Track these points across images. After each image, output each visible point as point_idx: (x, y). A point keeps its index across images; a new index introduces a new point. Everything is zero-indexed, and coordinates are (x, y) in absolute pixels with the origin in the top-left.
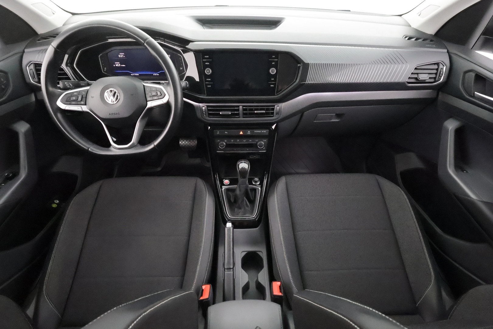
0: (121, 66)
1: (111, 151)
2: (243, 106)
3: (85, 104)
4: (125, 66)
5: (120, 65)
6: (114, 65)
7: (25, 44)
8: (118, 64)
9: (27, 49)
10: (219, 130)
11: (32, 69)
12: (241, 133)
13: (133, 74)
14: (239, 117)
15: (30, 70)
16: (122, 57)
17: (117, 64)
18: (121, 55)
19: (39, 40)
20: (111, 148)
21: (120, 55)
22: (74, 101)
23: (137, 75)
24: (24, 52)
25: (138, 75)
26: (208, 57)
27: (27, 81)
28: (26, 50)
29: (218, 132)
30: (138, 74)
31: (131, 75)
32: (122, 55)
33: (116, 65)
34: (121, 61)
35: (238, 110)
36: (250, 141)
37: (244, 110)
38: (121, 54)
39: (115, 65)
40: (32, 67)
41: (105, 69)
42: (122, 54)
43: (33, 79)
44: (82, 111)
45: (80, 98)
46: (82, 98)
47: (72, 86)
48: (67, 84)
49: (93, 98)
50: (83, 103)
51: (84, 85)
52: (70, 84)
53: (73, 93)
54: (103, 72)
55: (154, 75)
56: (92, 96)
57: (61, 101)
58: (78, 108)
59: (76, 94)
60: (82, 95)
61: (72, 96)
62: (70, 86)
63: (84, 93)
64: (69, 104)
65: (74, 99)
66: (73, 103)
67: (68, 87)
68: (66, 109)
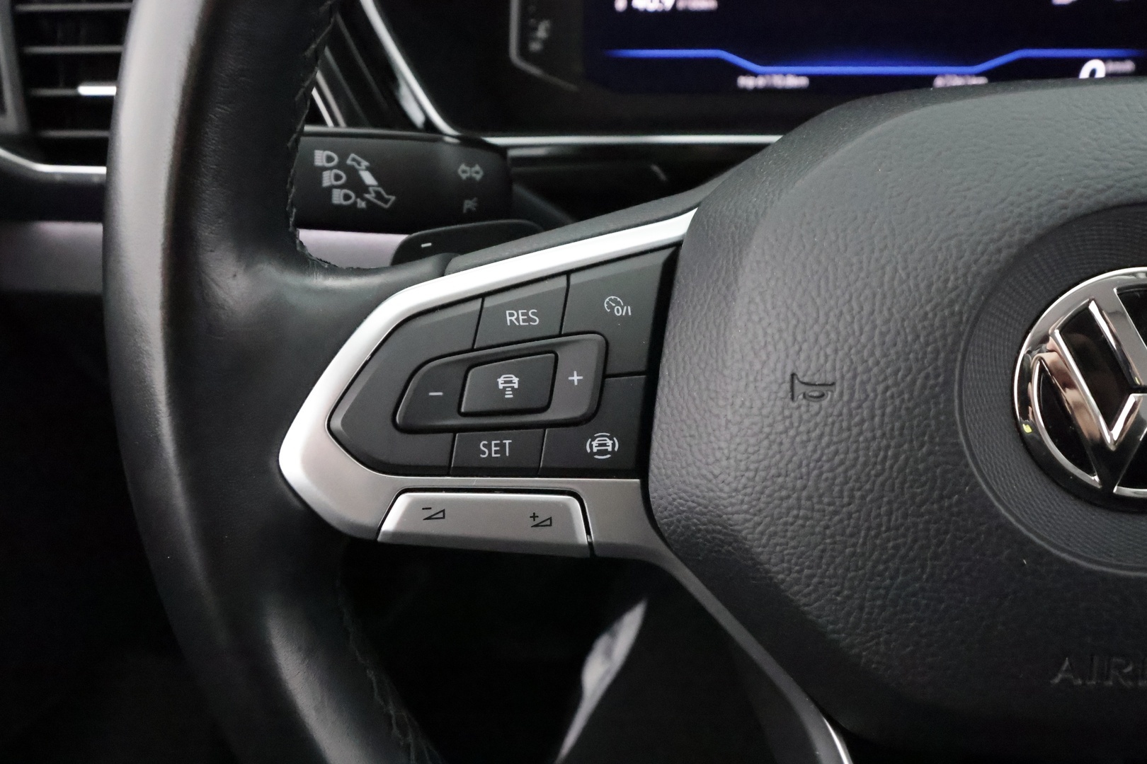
0: (682, 4)
3: (630, 460)
4: (713, 4)
6: (621, 4)
13: (753, 74)
22: (499, 417)
23: (792, 80)
25: (805, 82)
31: (744, 81)
33: (639, 2)
39: (629, 2)
41: (542, 33)
44: (581, 547)
45: (576, 378)
46: (605, 375)
47: (378, 195)
48: (331, 169)
49: (815, 406)
50: (609, 443)
51: (478, 177)
52: (359, 163)
53: (489, 302)
54: (508, 60)
55: (939, 82)
56: (793, 375)
57: (337, 423)
58: (538, 521)
59: (529, 320)
60: (607, 343)
61: (472, 350)
62: (360, 188)
63: (620, 312)
64: (441, 461)
65: (509, 395)
66: (488, 446)
67: (338, 197)
68: (389, 525)
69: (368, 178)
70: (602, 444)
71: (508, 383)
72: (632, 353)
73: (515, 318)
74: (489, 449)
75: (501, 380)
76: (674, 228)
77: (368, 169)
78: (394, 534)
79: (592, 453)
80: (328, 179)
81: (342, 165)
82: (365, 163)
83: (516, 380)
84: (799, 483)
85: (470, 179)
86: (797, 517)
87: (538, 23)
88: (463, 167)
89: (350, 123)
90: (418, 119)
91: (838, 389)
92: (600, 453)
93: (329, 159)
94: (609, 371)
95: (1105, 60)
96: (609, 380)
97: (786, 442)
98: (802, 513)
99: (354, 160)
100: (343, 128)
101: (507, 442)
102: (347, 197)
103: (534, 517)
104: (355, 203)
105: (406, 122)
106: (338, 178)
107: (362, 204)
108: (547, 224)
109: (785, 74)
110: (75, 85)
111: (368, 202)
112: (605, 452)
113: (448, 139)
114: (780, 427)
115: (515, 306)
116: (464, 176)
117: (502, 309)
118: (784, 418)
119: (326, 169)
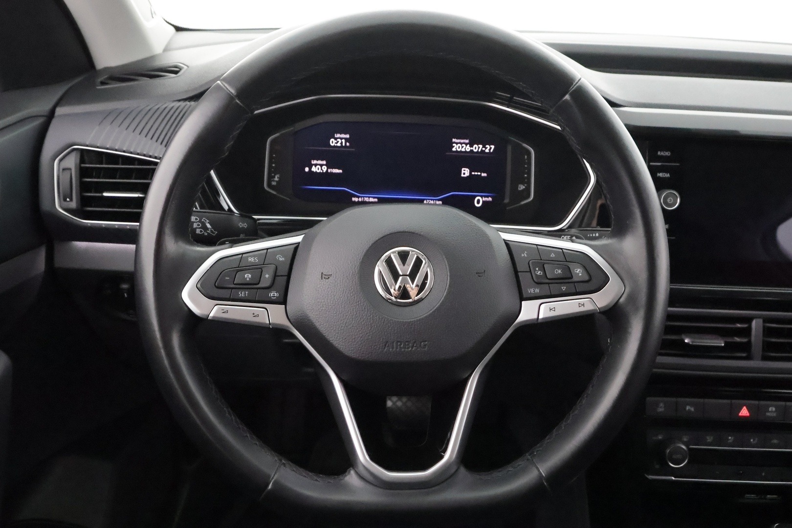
0: (329, 171)
1: (346, 488)
2: (766, 320)
3: (281, 300)
4: (341, 171)
5: (325, 169)
6: (307, 169)
7: (59, 91)
8: (321, 165)
9: (64, 105)
10: (666, 399)
11: (70, 169)
12: (744, 412)
13: (358, 197)
14: (748, 358)
15: (64, 170)
16: (339, 144)
17: (316, 165)
18: (338, 141)
19: (103, 83)
20: (352, 478)
21: (336, 139)
22: (245, 285)
23: (372, 200)
24: (51, 115)
25: (376, 200)
26: (668, 154)
27: (45, 206)
28: (59, 111)
29: (662, 405)
30: (374, 198)
31: (354, 199)
32: (341, 139)
33: (314, 169)
34: (333, 157)
35: (747, 332)
36: (775, 441)
37: (767, 332)
38: (338, 136)
39: (310, 169)
40: (72, 162)
41: (276, 179)
42: (343, 136)
43: (65, 200)
44: (267, 324)
45: (267, 276)
46: (275, 276)
47: (211, 231)
48: (196, 222)
49: (327, 280)
50: (276, 294)
51: (246, 227)
52: (206, 221)
53: (244, 255)
54: (264, 188)
55: (425, 202)
56: (322, 273)
57: (199, 286)
58: (254, 315)
59: (255, 260)
60: (277, 267)
61: (238, 267)
62: (206, 228)
63: (281, 259)
64: (228, 297)
65: (248, 279)
66: (241, 293)
67: (198, 231)
68: (211, 315)
69: (209, 226)
70: (274, 294)
71: (248, 276)
72: (283, 270)
73: (251, 260)
74: (242, 294)
75: (246, 275)
76: (298, 239)
77: (208, 223)
78: (213, 317)
79: (271, 297)
80: (195, 225)
81: (200, 221)
82: (208, 221)
83: (250, 275)
84: (323, 301)
85: (243, 228)
86: (322, 310)
87: (275, 175)
88: (241, 223)
89: (201, 209)
90: (226, 208)
91: (332, 276)
92: (273, 297)
93: (196, 219)
94: (277, 274)
95: (482, 196)
96: (277, 277)
97: (320, 290)
98: (324, 309)
99: (204, 220)
100: (199, 209)
101: (247, 292)
102: (201, 231)
103: (254, 314)
104: (204, 233)
105: (222, 208)
106: (198, 225)
107: (206, 234)
108: (262, 237)
109: (369, 197)
110: (102, 192)
111: (208, 233)
112: (275, 297)
113: (236, 214)
114: (319, 286)
115: (251, 256)
116: (241, 226)
117: (248, 257)
118: (320, 284)
119: (195, 222)
